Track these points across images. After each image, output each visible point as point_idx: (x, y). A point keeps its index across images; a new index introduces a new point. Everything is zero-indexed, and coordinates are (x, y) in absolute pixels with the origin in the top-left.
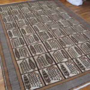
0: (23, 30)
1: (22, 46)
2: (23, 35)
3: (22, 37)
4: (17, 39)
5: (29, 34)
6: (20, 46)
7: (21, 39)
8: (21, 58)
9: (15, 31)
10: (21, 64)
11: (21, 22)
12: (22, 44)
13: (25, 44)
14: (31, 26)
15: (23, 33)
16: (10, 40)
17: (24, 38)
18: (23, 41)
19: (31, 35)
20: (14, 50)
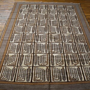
0: (69, 32)
1: (72, 21)
2: (70, 27)
3: (72, 26)
4: (75, 25)
5: (65, 27)
6: (74, 21)
7: (72, 25)
8: (74, 15)
9: (76, 32)
10: (75, 13)
11: (70, 41)
12: (72, 22)
13: (70, 21)
14: (62, 33)
15: (70, 28)
16: (80, 26)
17: (70, 25)
18: (71, 23)
19: (65, 25)
20: (78, 20)
